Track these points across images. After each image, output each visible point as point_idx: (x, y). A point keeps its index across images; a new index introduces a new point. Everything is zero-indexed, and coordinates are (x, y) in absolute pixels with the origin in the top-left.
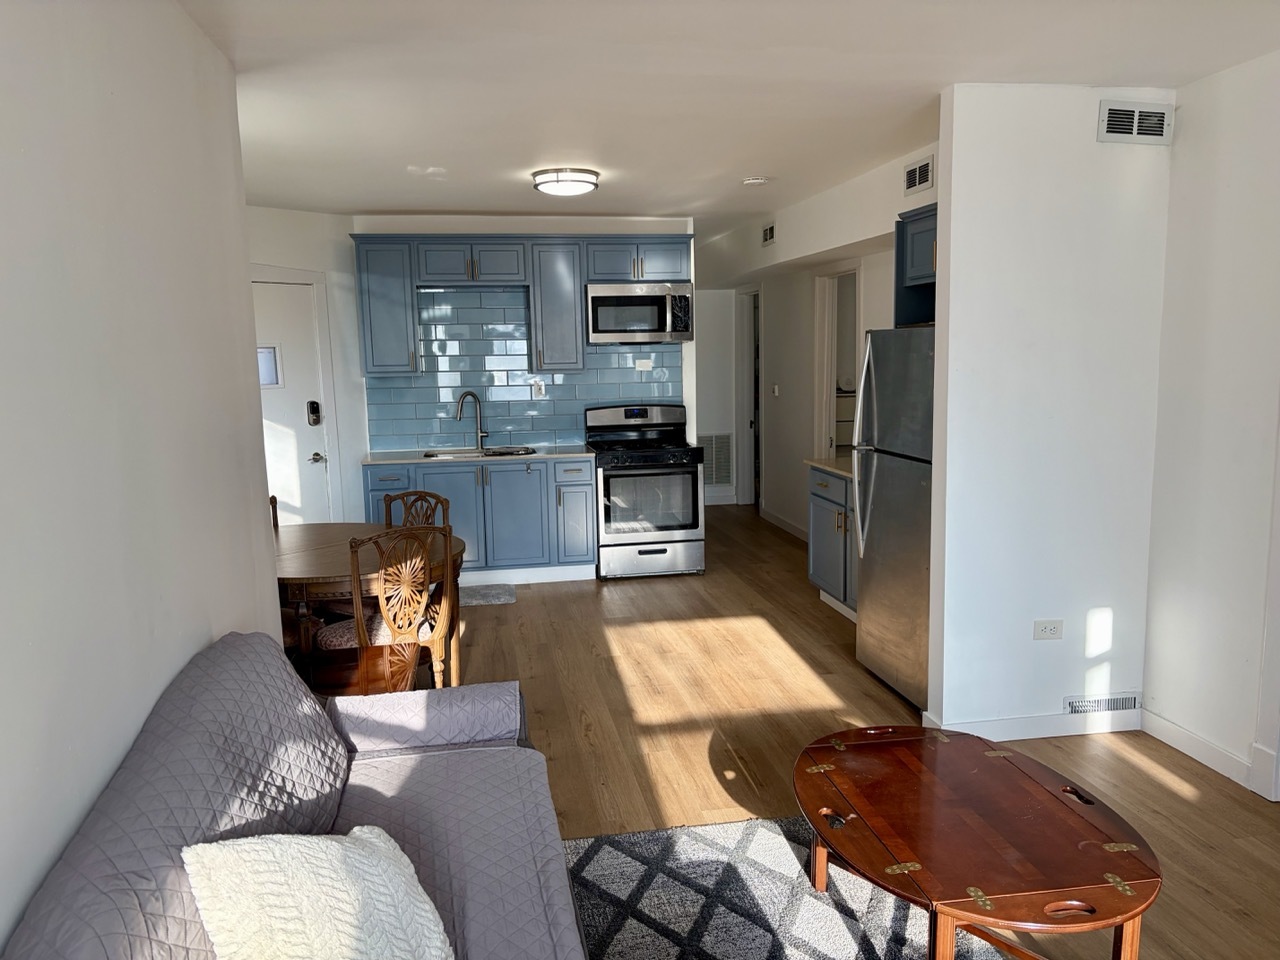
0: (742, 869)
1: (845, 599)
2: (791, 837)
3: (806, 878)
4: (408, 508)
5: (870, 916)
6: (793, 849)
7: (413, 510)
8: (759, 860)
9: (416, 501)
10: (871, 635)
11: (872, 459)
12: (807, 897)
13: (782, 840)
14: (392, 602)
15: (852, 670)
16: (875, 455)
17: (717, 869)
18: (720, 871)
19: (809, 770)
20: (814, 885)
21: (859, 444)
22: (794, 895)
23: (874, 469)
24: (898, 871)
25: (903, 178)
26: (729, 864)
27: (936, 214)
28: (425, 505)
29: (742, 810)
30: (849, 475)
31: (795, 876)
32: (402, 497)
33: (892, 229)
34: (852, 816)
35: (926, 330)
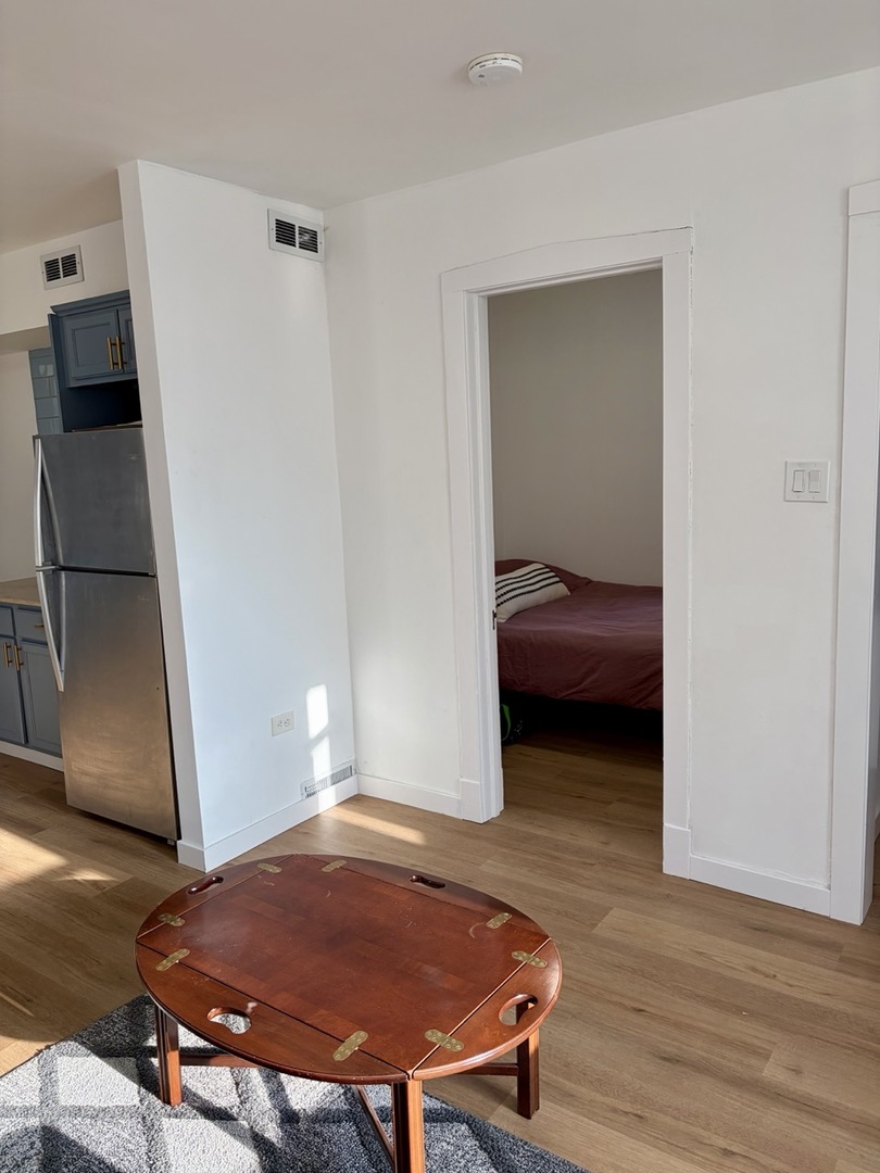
0: (66, 1128)
1: (27, 741)
2: (105, 1052)
3: (152, 1098)
5: (248, 1106)
6: (115, 1067)
8: (81, 1102)
11: (59, 578)
12: (165, 1121)
13: (95, 1060)
16: (63, 574)
17: (32, 1144)
18: (38, 1144)
19: (160, 968)
20: (167, 1101)
21: (44, 565)
22: (150, 1128)
23: (64, 589)
25: (40, 272)
26: (44, 1128)
29: (20, 1043)
31: (136, 1101)
34: (251, 1005)
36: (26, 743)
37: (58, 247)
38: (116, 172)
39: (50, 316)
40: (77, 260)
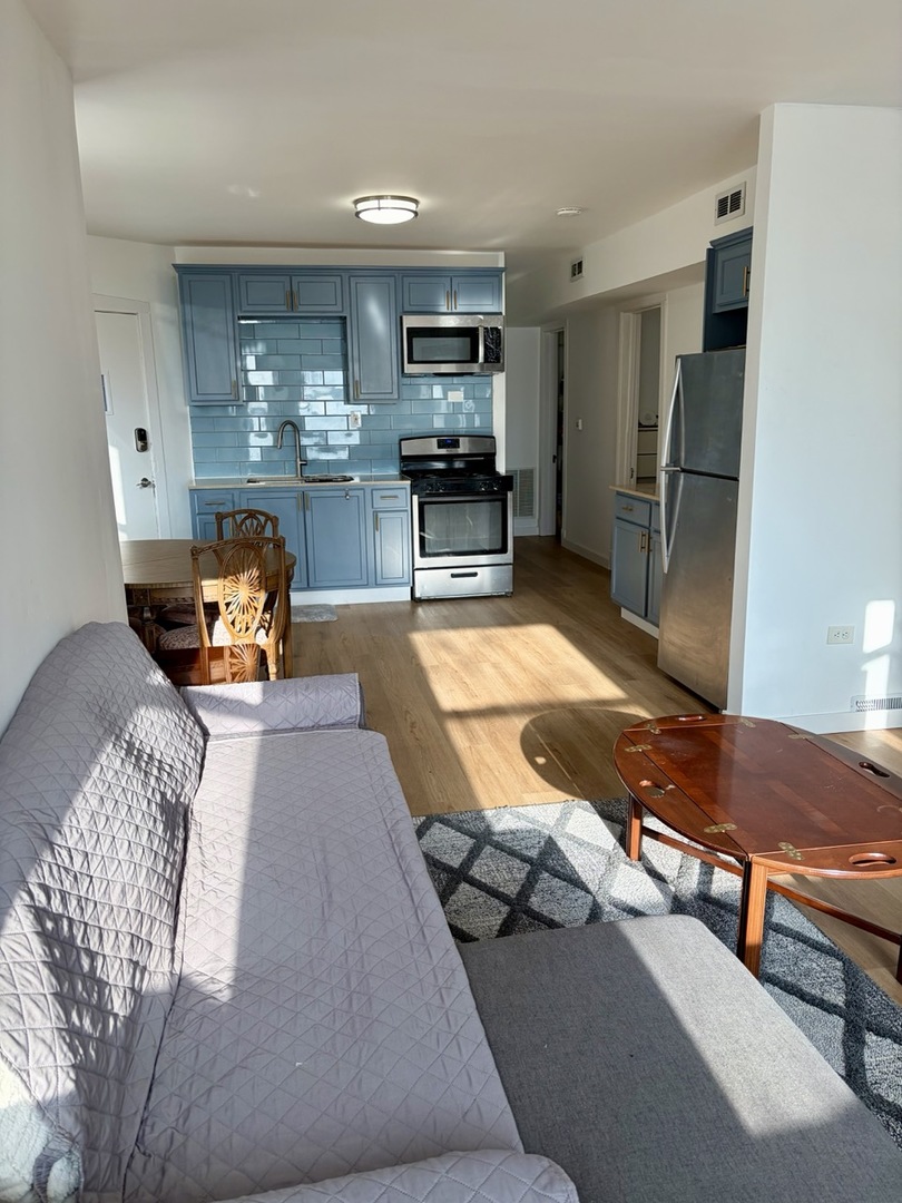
0: (562, 843)
1: (646, 615)
2: (606, 816)
3: (621, 850)
4: (239, 527)
5: (681, 880)
6: (608, 826)
7: (244, 527)
8: (577, 835)
9: (246, 518)
10: (673, 644)
11: (679, 479)
12: (622, 866)
13: (597, 818)
14: (231, 607)
15: (653, 676)
16: (682, 475)
17: (539, 842)
18: (542, 843)
19: (628, 750)
20: (629, 855)
21: (667, 465)
22: (611, 863)
23: (680, 489)
24: (716, 831)
25: (714, 207)
26: (550, 837)
27: (751, 239)
28: (255, 522)
29: (559, 793)
30: (655, 498)
31: (611, 848)
32: (233, 515)
33: (703, 257)
34: (671, 786)
35: (735, 352)
36: (645, 617)
37: (726, 187)
38: (759, 116)
39: (709, 250)
40: (742, 195)
